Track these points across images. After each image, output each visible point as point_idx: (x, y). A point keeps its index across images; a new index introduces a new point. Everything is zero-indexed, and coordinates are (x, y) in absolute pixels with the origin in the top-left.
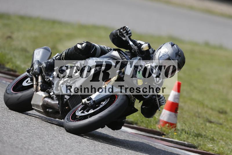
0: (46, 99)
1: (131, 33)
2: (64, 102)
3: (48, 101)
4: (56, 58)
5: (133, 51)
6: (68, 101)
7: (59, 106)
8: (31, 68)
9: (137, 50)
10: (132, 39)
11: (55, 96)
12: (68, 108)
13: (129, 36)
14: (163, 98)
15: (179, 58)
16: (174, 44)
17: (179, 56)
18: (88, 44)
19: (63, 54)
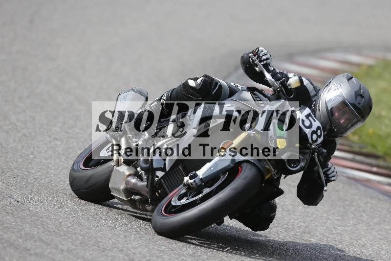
0: (130, 179)
2: (155, 183)
3: (132, 182)
6: (162, 180)
7: (147, 189)
9: (279, 88)
11: (143, 173)
14: (333, 169)
15: (362, 101)
16: (352, 77)
17: (362, 96)
18: (207, 79)
19: (163, 98)
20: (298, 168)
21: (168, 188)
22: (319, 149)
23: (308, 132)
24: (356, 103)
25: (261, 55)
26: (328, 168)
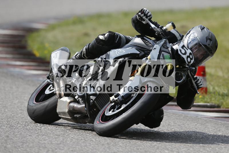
0: (72, 104)
1: (151, 15)
2: (91, 104)
3: (74, 106)
4: (75, 57)
6: (95, 101)
7: (86, 109)
8: (50, 73)
9: (160, 32)
10: (153, 21)
11: (80, 99)
12: (96, 110)
15: (210, 42)
16: (204, 28)
17: (211, 40)
18: (111, 33)
19: (83, 50)
20: (181, 81)
22: (190, 68)
23: (185, 57)
24: (207, 44)
25: (146, 13)
26: (197, 80)
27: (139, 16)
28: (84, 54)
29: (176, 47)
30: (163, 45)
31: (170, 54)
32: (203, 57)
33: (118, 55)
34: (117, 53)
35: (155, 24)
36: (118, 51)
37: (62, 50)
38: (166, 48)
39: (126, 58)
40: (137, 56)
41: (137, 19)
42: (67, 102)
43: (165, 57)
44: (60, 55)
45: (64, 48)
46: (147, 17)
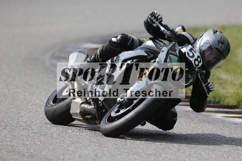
0: (83, 105)
1: (161, 18)
3: (84, 107)
4: (90, 59)
5: (166, 36)
6: (103, 102)
7: (95, 110)
9: (170, 35)
10: (164, 24)
12: (105, 111)
13: (159, 22)
14: (211, 83)
15: (222, 46)
16: (217, 31)
17: (223, 43)
18: (123, 36)
19: (97, 53)
20: (188, 83)
21: (108, 107)
22: (201, 71)
23: (192, 60)
24: (219, 47)
25: (156, 16)
26: (208, 83)
27: (150, 19)
28: (98, 56)
29: (185, 50)
30: (171, 48)
31: (178, 57)
32: (216, 60)
33: (127, 57)
34: (127, 55)
35: (165, 27)
36: (128, 53)
37: (80, 52)
38: (174, 51)
39: (134, 60)
40: (145, 58)
41: (148, 22)
42: (79, 103)
43: (172, 59)
44: (77, 57)
45: (83, 51)
46: (157, 20)
